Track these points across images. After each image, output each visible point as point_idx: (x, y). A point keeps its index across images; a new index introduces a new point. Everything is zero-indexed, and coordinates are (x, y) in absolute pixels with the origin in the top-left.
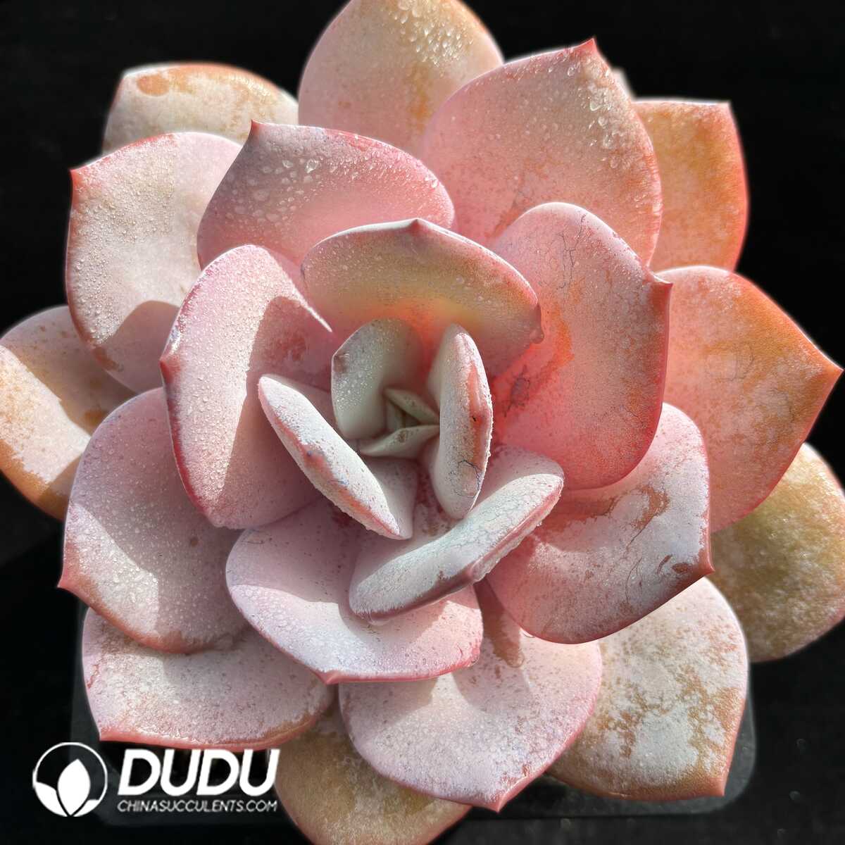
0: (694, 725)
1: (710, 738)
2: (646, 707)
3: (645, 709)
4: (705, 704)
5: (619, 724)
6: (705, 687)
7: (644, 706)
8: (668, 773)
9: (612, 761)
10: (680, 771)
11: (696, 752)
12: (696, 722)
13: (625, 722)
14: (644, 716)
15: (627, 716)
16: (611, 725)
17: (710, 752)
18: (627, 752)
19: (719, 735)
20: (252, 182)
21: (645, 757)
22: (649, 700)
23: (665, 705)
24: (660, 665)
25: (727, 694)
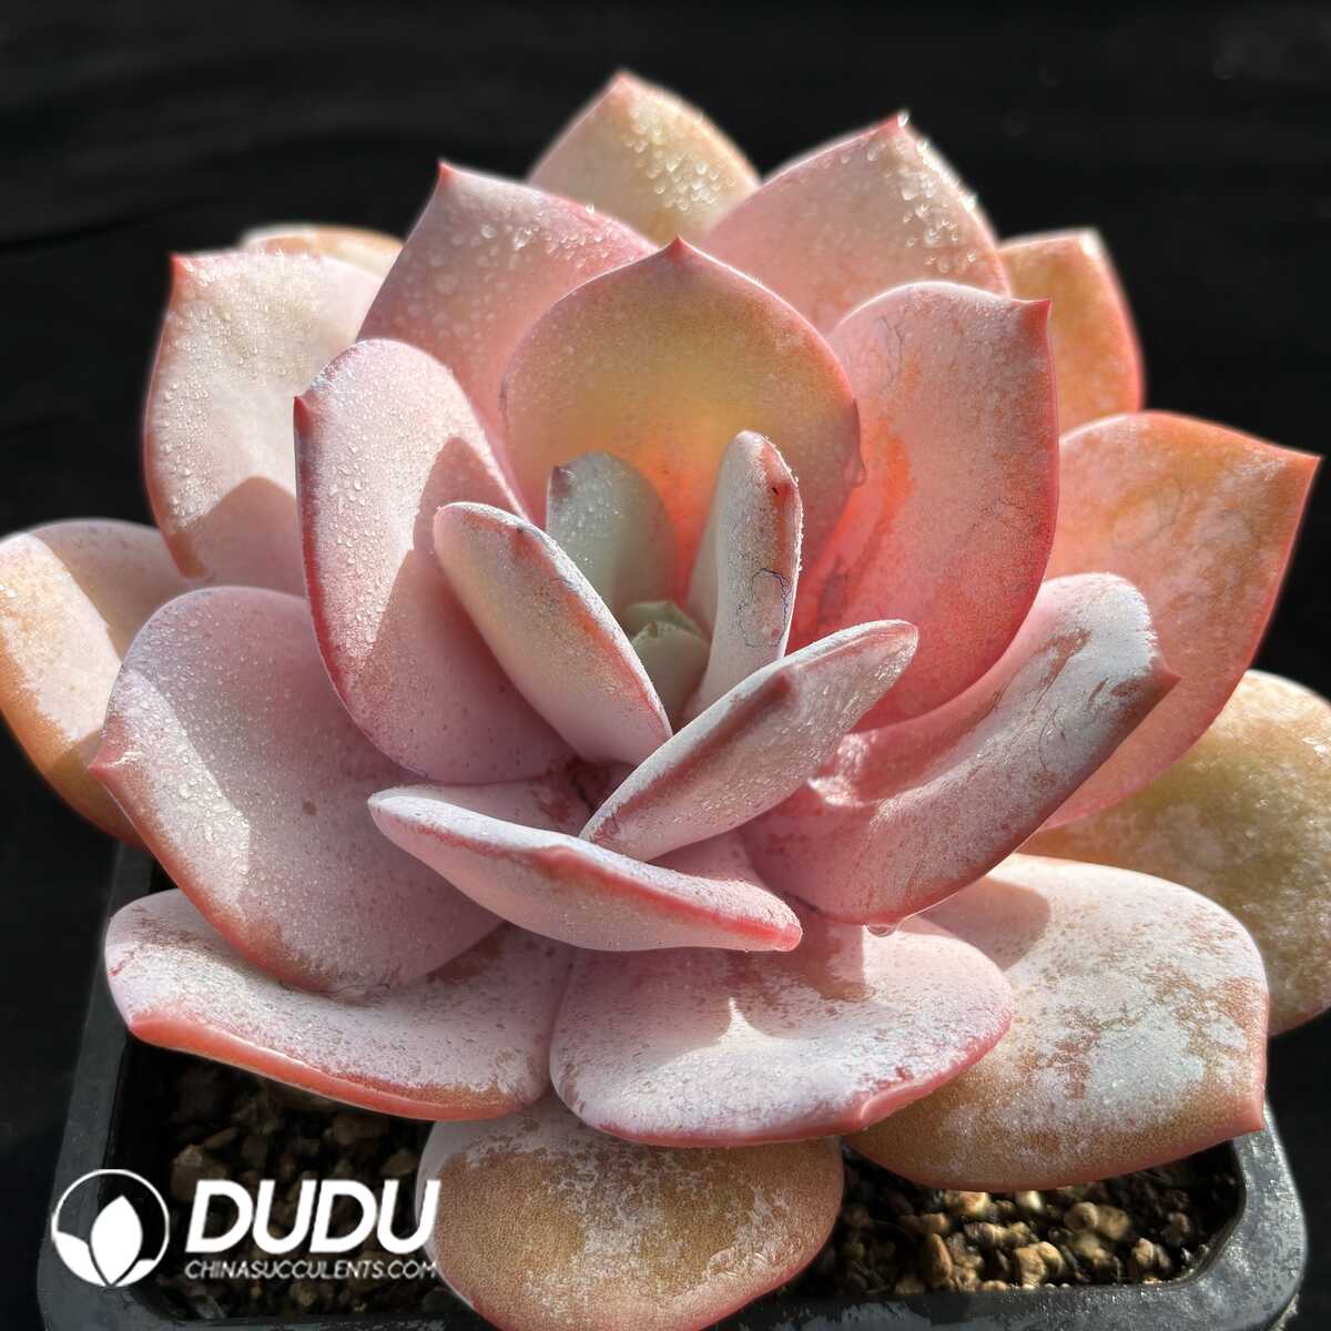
0: (1189, 1029)
1: (1221, 1041)
2: (1099, 1026)
3: (1099, 1029)
4: (1202, 1001)
5: (1056, 1057)
6: (1195, 981)
7: (1096, 1027)
8: (1156, 1103)
9: (1053, 1113)
10: (1177, 1094)
11: (1200, 1062)
12: (1192, 1025)
13: (1067, 1054)
14: (1099, 1038)
15: (1068, 1046)
16: (1043, 1063)
17: (1225, 1059)
18: (1078, 1091)
19: (1236, 1036)
20: (436, 261)
21: (1112, 1088)
22: (1102, 1018)
23: (1132, 1016)
24: (1114, 974)
25: (1237, 986)
